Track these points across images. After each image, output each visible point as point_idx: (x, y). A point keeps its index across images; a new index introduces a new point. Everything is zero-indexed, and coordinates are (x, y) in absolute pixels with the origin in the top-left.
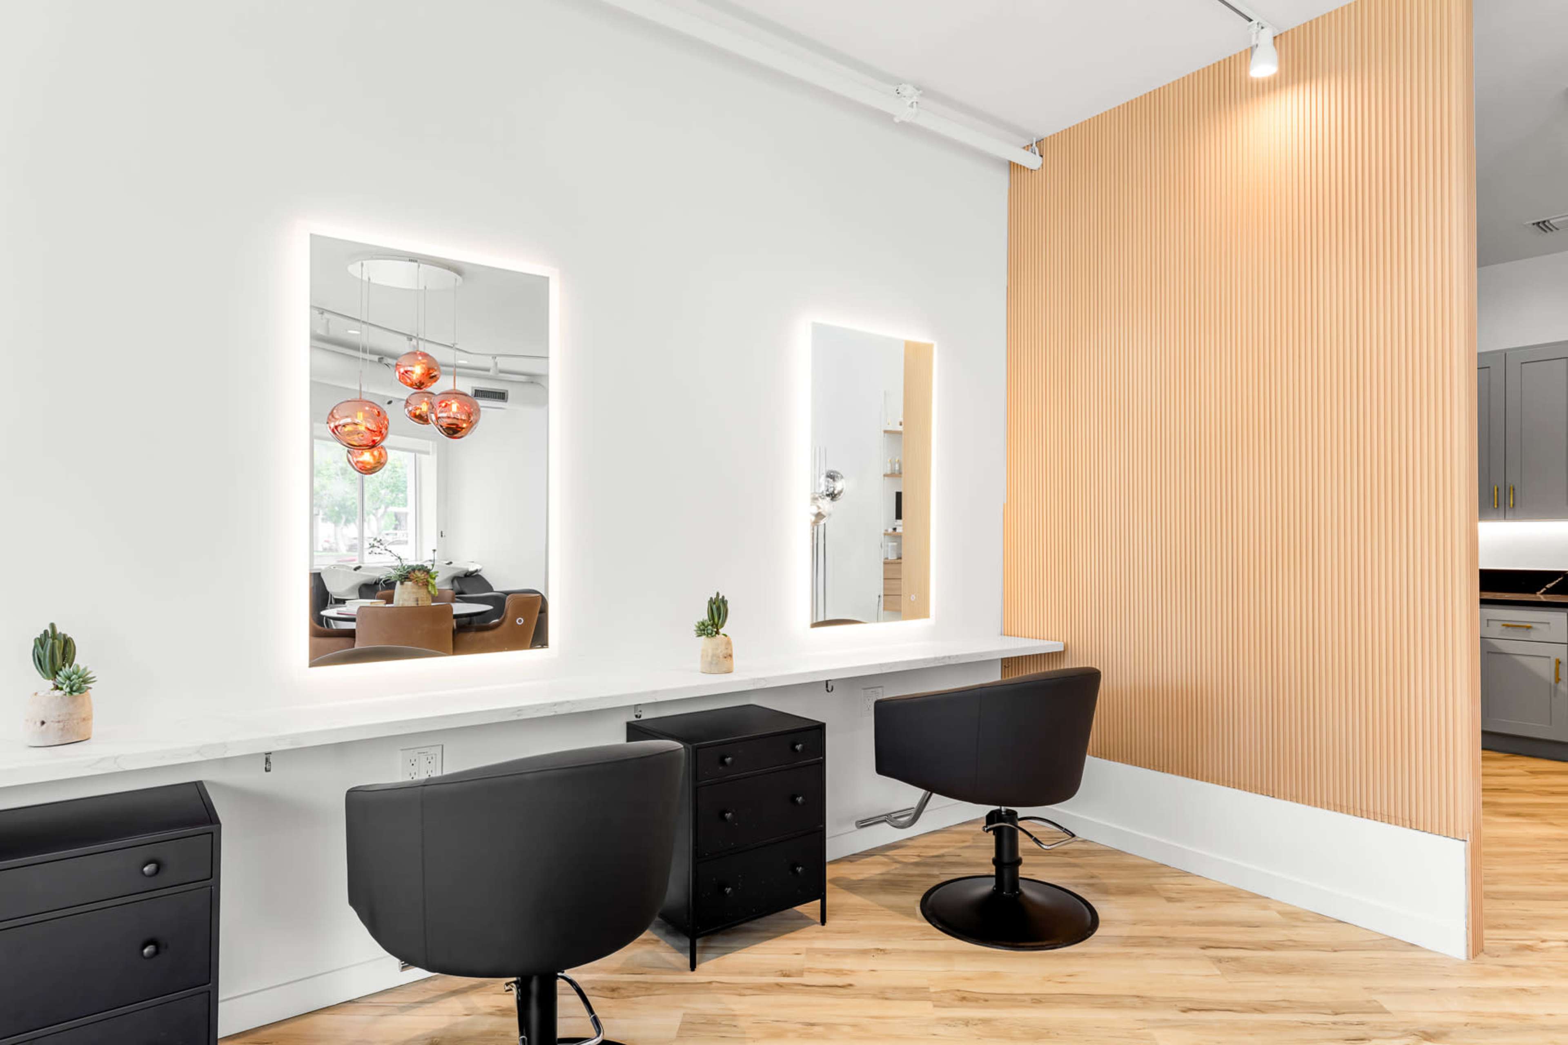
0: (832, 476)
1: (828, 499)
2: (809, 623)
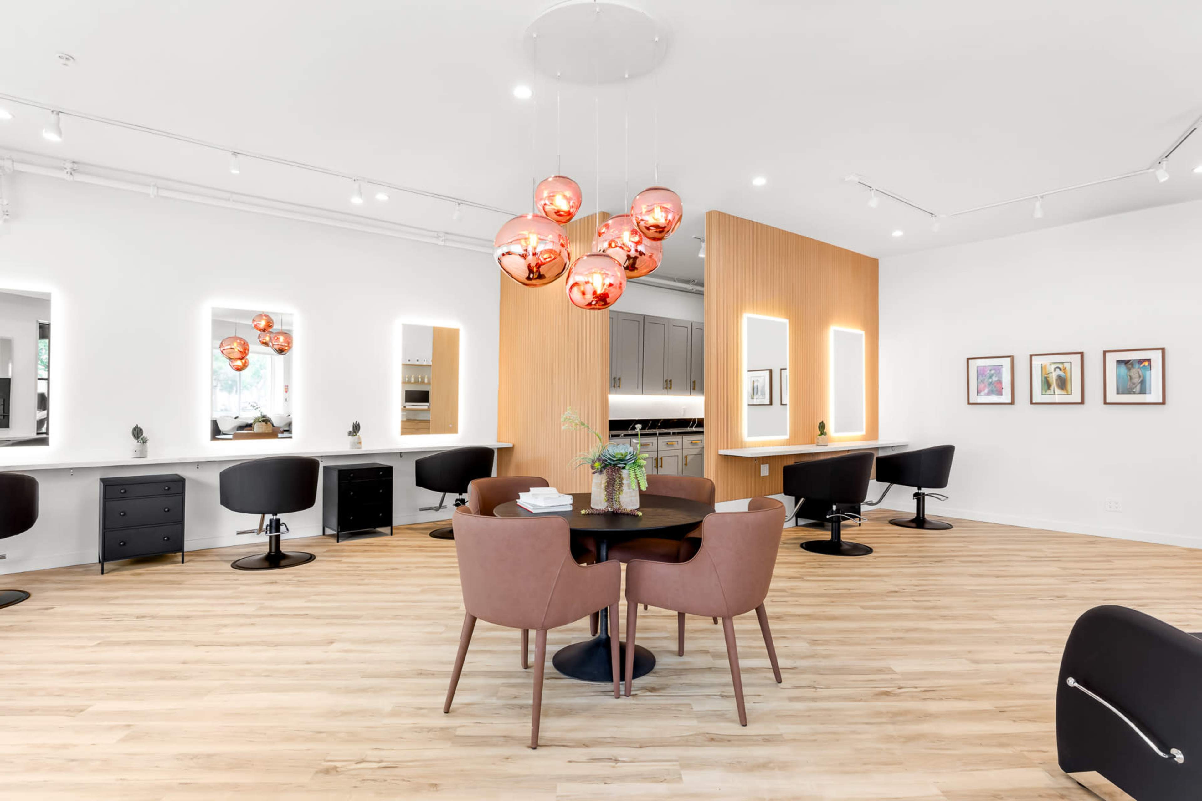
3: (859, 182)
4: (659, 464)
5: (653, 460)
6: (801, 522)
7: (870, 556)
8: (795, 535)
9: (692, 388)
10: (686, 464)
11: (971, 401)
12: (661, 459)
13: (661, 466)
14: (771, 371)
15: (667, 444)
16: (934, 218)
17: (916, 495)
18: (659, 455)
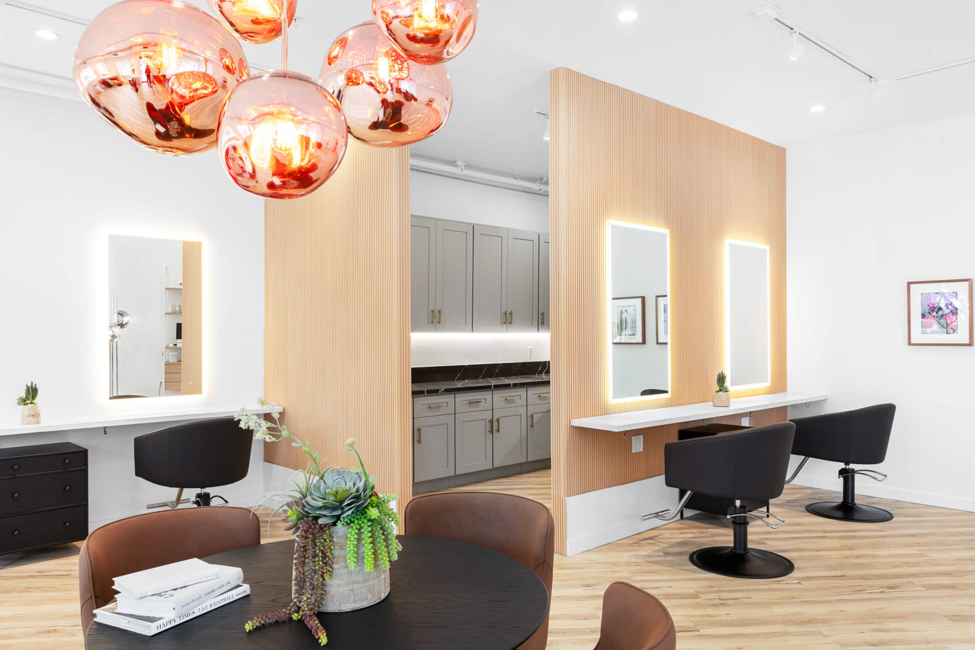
0: (121, 314)
1: (119, 327)
2: (108, 397)
3: (776, 19)
4: (495, 428)
5: (486, 422)
6: (688, 513)
7: (790, 577)
8: (679, 537)
9: (540, 321)
10: (532, 426)
11: (913, 342)
12: (498, 420)
13: (498, 430)
14: (643, 298)
15: (506, 399)
16: (873, 82)
17: (842, 472)
18: (494, 417)
